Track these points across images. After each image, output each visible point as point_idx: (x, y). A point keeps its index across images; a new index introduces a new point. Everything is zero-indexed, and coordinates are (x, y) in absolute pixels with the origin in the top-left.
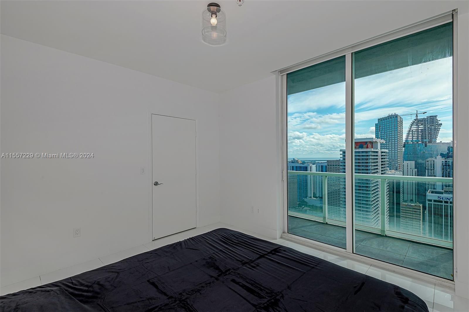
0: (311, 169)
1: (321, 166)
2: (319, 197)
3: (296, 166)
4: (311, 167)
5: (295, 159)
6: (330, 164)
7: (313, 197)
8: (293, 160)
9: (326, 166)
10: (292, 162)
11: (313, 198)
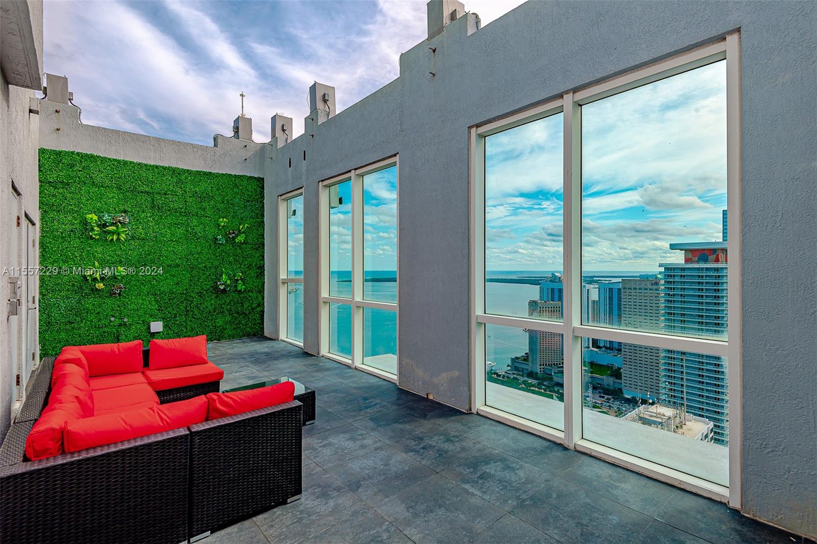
0: (588, 294)
1: (609, 289)
2: (604, 347)
3: (559, 289)
4: (588, 290)
5: (556, 274)
6: (627, 286)
7: (593, 347)
8: (551, 276)
9: (619, 290)
10: (551, 281)
11: (593, 349)
